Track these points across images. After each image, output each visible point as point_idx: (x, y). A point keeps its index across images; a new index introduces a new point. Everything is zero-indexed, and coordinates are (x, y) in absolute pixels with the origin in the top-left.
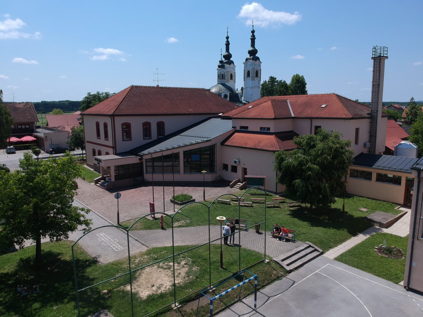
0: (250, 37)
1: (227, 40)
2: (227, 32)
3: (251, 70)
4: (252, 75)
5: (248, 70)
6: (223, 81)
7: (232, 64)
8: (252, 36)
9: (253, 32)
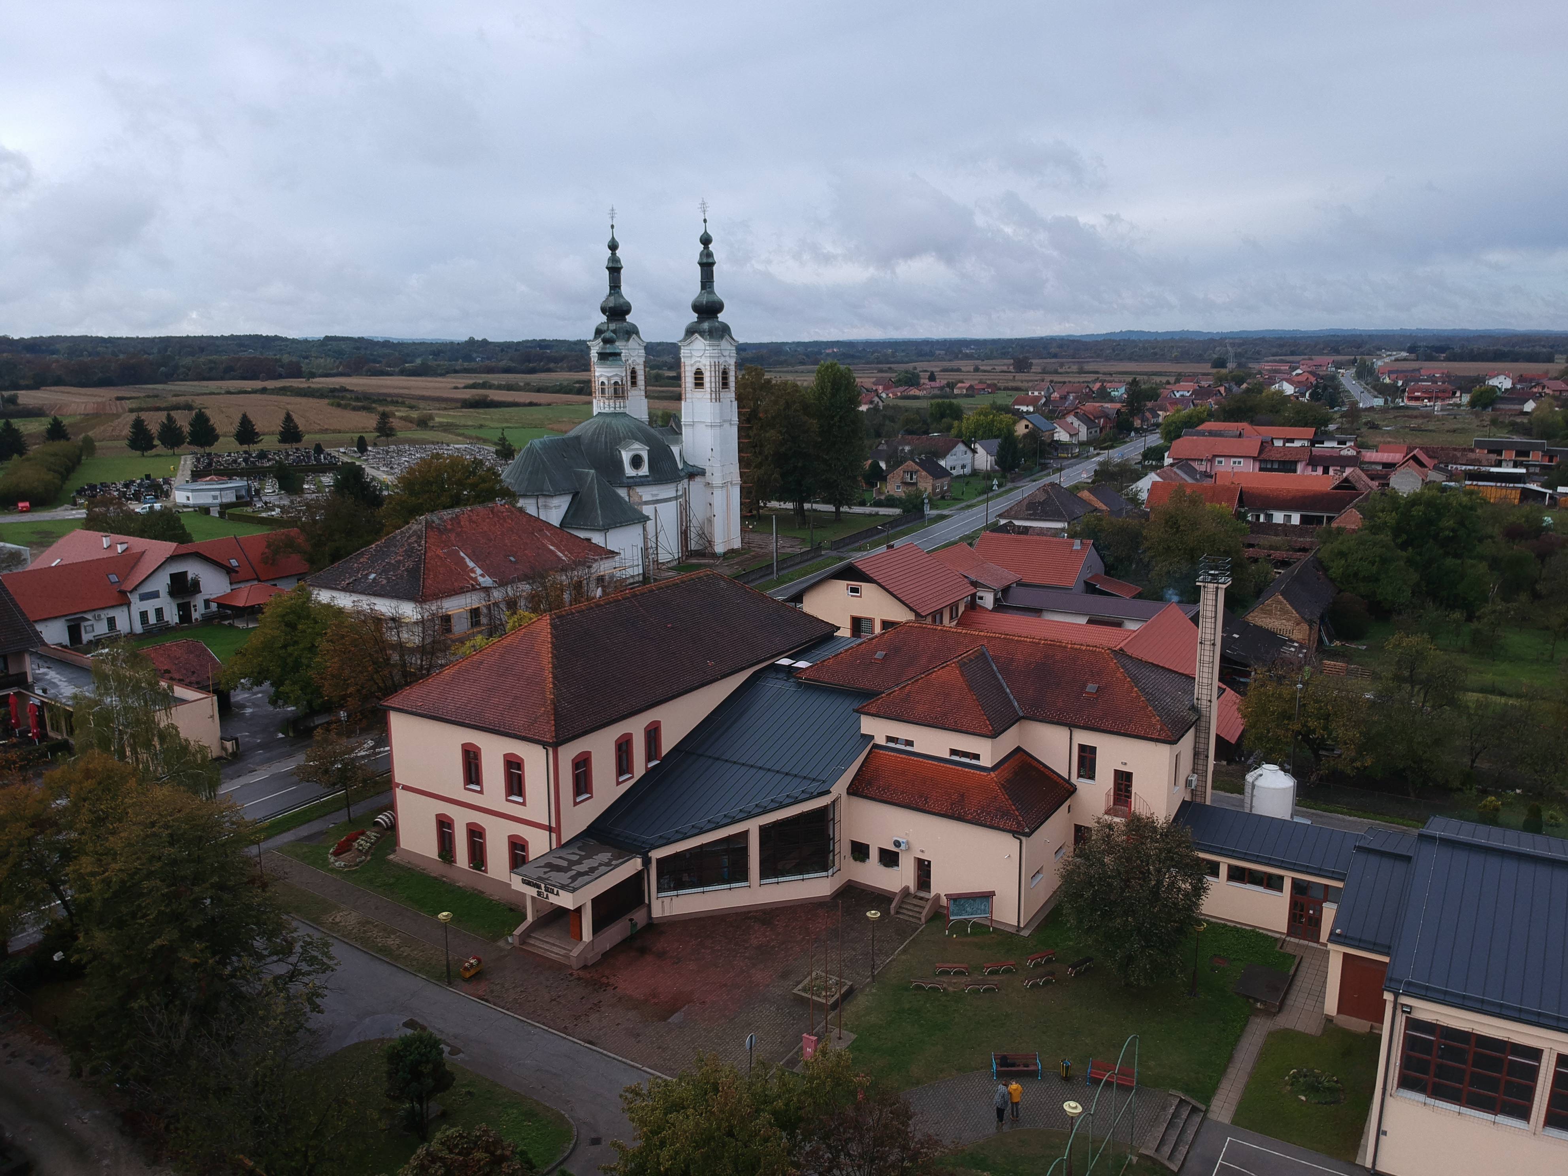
0: (697, 258)
1: (613, 254)
2: (612, 227)
3: (708, 368)
4: (713, 385)
5: (694, 369)
6: (618, 405)
7: (634, 336)
8: (701, 254)
9: (706, 240)
